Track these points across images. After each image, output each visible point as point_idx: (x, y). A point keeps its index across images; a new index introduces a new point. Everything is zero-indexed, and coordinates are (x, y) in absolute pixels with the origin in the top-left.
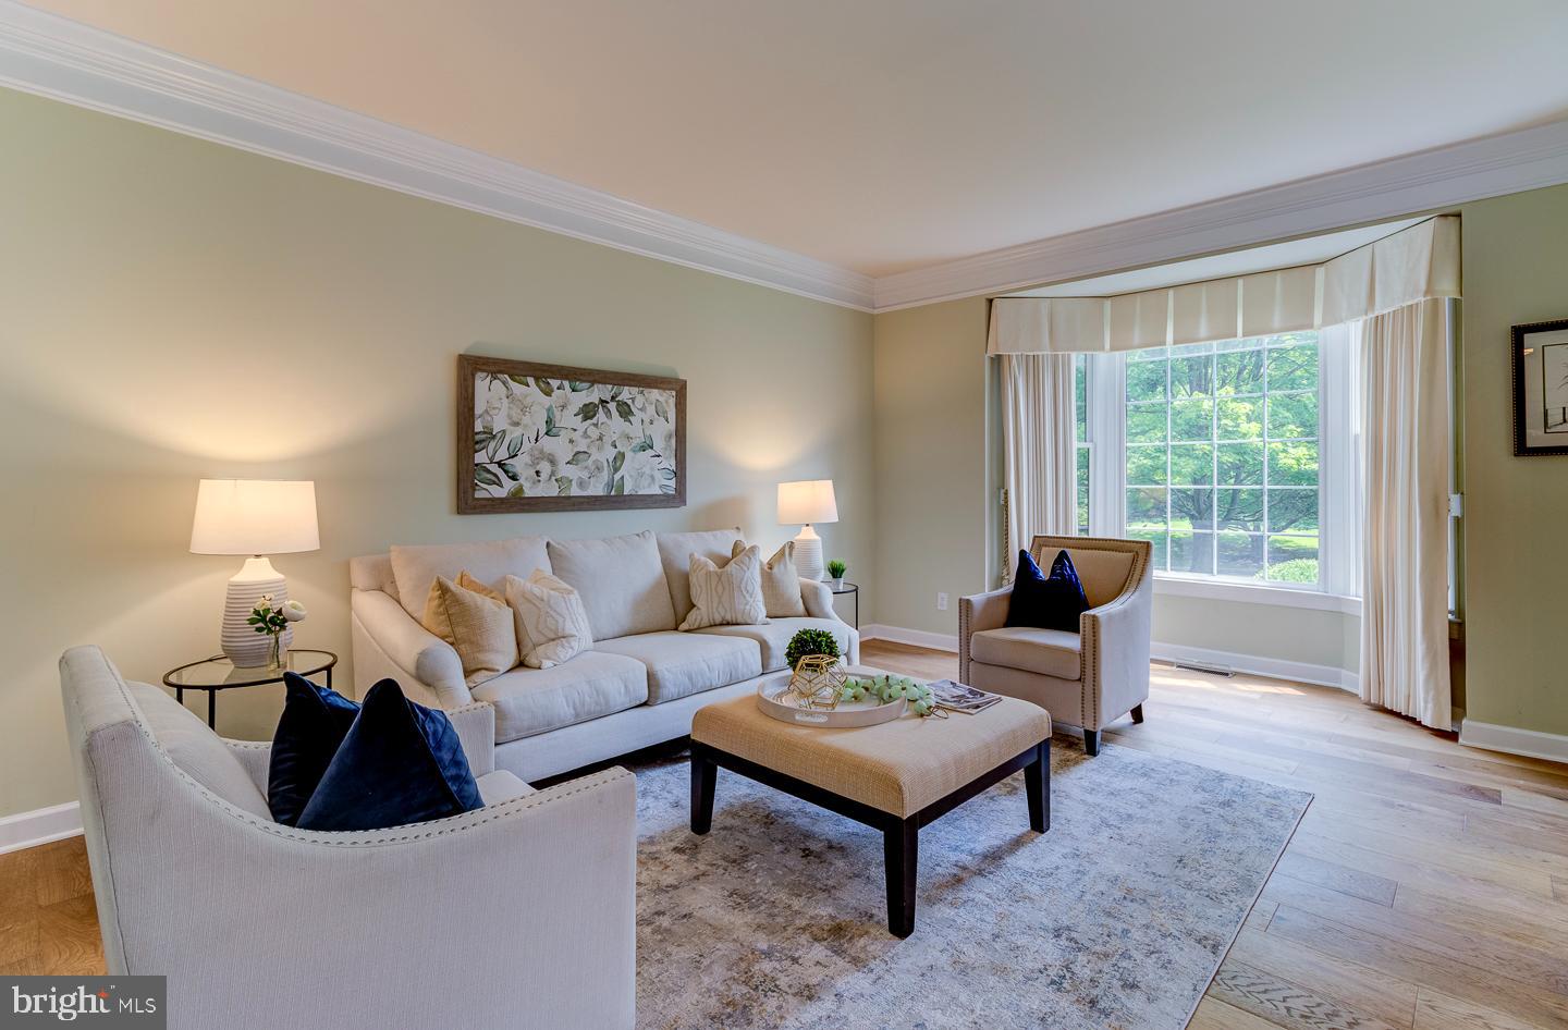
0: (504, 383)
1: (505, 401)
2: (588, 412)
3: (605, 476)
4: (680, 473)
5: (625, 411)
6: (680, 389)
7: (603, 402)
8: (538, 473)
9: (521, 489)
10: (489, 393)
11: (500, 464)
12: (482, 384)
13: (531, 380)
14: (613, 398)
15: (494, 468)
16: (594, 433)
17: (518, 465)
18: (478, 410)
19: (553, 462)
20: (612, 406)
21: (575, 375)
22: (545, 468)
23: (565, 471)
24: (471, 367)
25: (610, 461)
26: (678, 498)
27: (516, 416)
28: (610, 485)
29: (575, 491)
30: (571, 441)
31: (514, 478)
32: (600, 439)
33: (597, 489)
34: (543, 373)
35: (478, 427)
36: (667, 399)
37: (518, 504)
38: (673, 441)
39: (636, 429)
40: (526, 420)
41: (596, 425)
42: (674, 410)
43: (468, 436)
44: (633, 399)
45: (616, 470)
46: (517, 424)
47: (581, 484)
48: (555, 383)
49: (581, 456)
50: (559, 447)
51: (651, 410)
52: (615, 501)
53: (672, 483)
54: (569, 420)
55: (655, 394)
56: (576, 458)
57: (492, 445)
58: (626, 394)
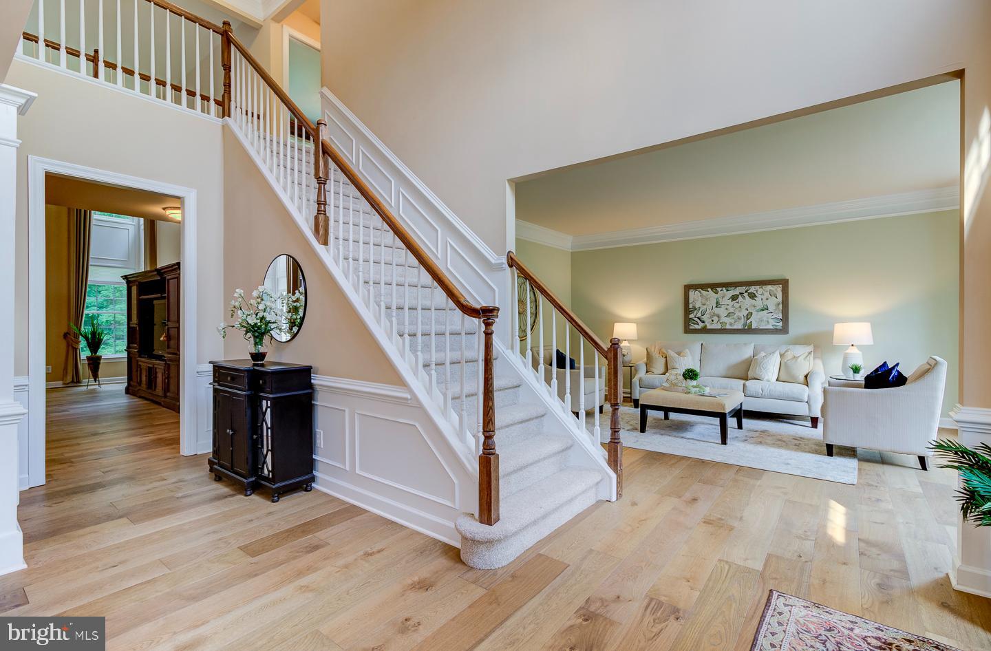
0: (700, 292)
1: (700, 297)
2: (734, 298)
3: (742, 321)
4: (785, 319)
5: (752, 296)
6: (784, 283)
7: (740, 293)
8: (713, 321)
9: (706, 326)
10: (693, 295)
11: (698, 318)
12: (692, 293)
13: (709, 289)
14: (746, 292)
15: (696, 319)
16: (737, 305)
17: (705, 318)
18: (690, 302)
19: (718, 317)
20: (746, 295)
21: (727, 285)
22: (716, 319)
23: (723, 319)
24: (688, 288)
25: (745, 315)
26: (784, 330)
27: (704, 301)
28: (745, 324)
29: (728, 327)
30: (727, 309)
31: (703, 322)
32: (740, 307)
33: (739, 326)
34: (714, 286)
35: (691, 306)
36: (778, 290)
37: (705, 330)
38: (781, 306)
39: (758, 303)
40: (708, 303)
41: (738, 302)
42: (781, 293)
43: (687, 310)
44: (757, 291)
45: (748, 319)
46: (704, 305)
47: (731, 324)
48: (719, 289)
49: (731, 314)
50: (722, 311)
51: (767, 294)
52: (748, 330)
53: (781, 324)
54: (726, 301)
55: (769, 287)
56: (728, 315)
57: (695, 312)
58: (752, 289)
